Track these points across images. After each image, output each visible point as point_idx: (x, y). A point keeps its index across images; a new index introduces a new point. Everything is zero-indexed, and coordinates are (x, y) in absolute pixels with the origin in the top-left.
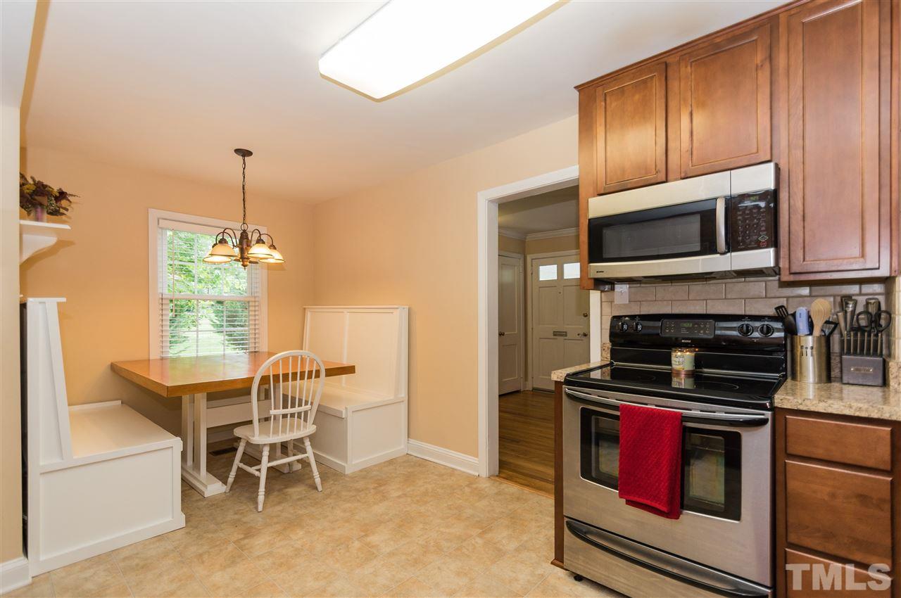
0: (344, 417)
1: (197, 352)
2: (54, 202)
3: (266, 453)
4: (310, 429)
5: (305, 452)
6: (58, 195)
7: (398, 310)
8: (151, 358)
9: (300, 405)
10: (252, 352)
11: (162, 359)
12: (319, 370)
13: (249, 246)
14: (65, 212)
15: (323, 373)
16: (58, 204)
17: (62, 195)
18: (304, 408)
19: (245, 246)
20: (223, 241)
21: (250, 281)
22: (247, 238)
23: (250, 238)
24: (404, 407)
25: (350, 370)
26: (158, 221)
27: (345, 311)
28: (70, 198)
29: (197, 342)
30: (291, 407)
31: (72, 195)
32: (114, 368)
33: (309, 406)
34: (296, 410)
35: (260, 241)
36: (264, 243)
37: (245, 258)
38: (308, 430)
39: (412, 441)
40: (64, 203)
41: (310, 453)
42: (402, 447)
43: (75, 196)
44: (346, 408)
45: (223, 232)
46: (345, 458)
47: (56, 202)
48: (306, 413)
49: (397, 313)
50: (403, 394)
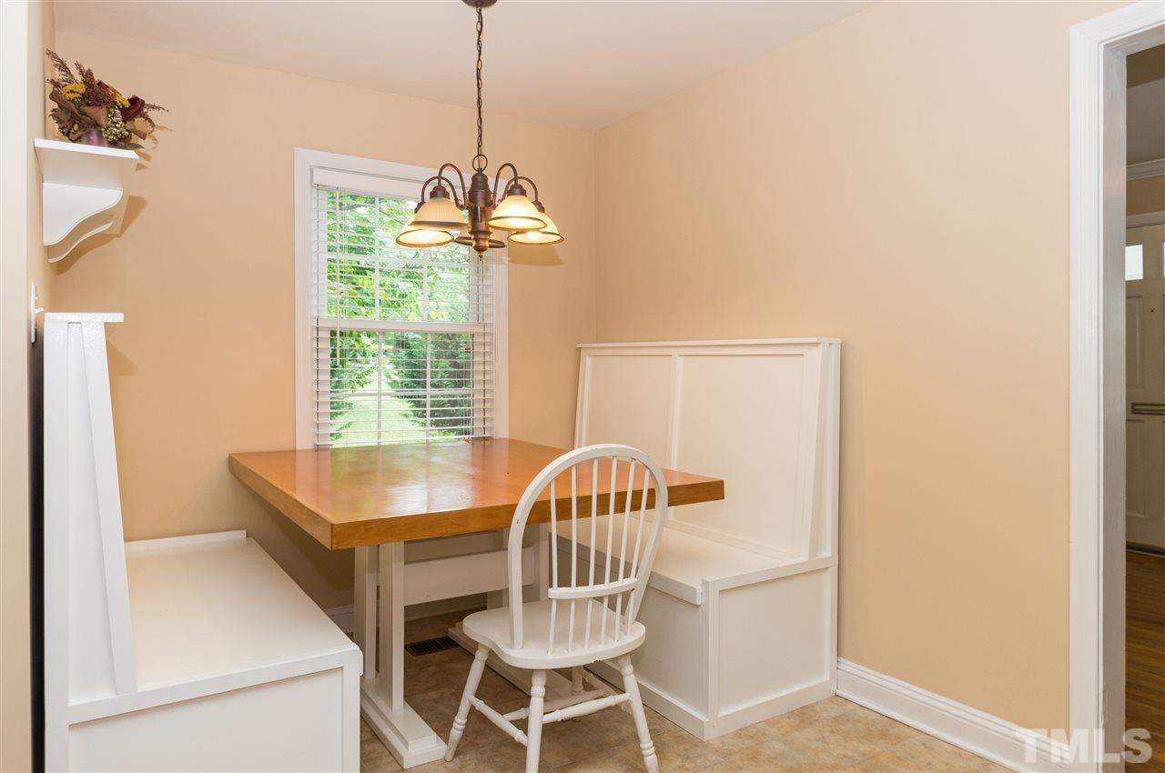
0: (698, 603)
1: (379, 437)
2: (120, 118)
3: (538, 690)
4: (634, 635)
5: (622, 691)
6: (127, 105)
7: (818, 350)
8: (298, 448)
9: (614, 578)
10: (478, 439)
11: (318, 449)
12: (653, 490)
13: (490, 204)
14: (141, 142)
15: (662, 497)
16: (129, 125)
17: (135, 107)
18: (622, 584)
19: (480, 205)
20: (439, 193)
21: (477, 293)
22: (486, 187)
23: (491, 188)
24: (828, 582)
25: (711, 491)
26: (312, 172)
27: (675, 352)
28: (152, 114)
29: (379, 416)
30: (596, 583)
31: (153, 107)
32: (236, 469)
33: (631, 580)
34: (607, 587)
35: (515, 190)
36: (523, 193)
37: (481, 232)
38: (628, 637)
39: (847, 665)
40: (139, 123)
41: (632, 694)
42: (826, 677)
43: (159, 108)
44: (705, 583)
45: (440, 178)
46: (702, 701)
47: (125, 121)
48: (626, 596)
49: (814, 357)
50: (828, 553)
